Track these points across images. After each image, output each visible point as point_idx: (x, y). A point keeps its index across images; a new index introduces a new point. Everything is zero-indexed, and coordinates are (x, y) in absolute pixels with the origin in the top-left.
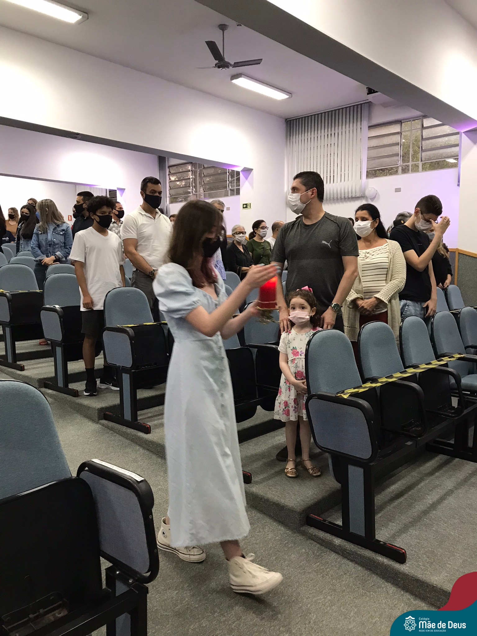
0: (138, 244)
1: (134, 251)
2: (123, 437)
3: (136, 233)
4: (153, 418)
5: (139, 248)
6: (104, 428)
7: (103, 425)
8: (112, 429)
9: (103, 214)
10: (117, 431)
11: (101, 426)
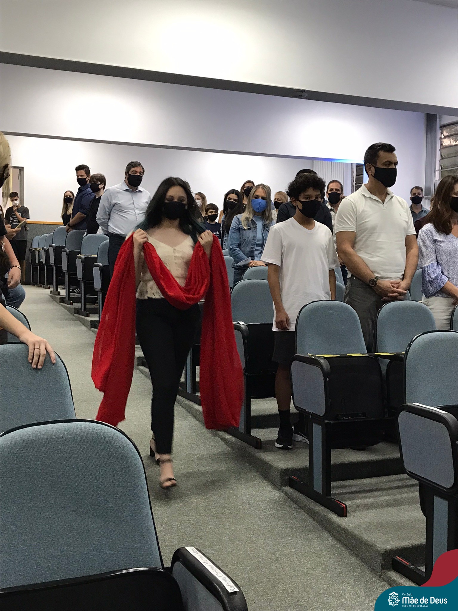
0: (357, 240)
1: (350, 249)
2: (310, 516)
3: (355, 224)
4: (356, 495)
5: (358, 246)
6: (286, 498)
7: (286, 494)
8: (295, 501)
9: (307, 198)
10: (303, 505)
11: (282, 495)
